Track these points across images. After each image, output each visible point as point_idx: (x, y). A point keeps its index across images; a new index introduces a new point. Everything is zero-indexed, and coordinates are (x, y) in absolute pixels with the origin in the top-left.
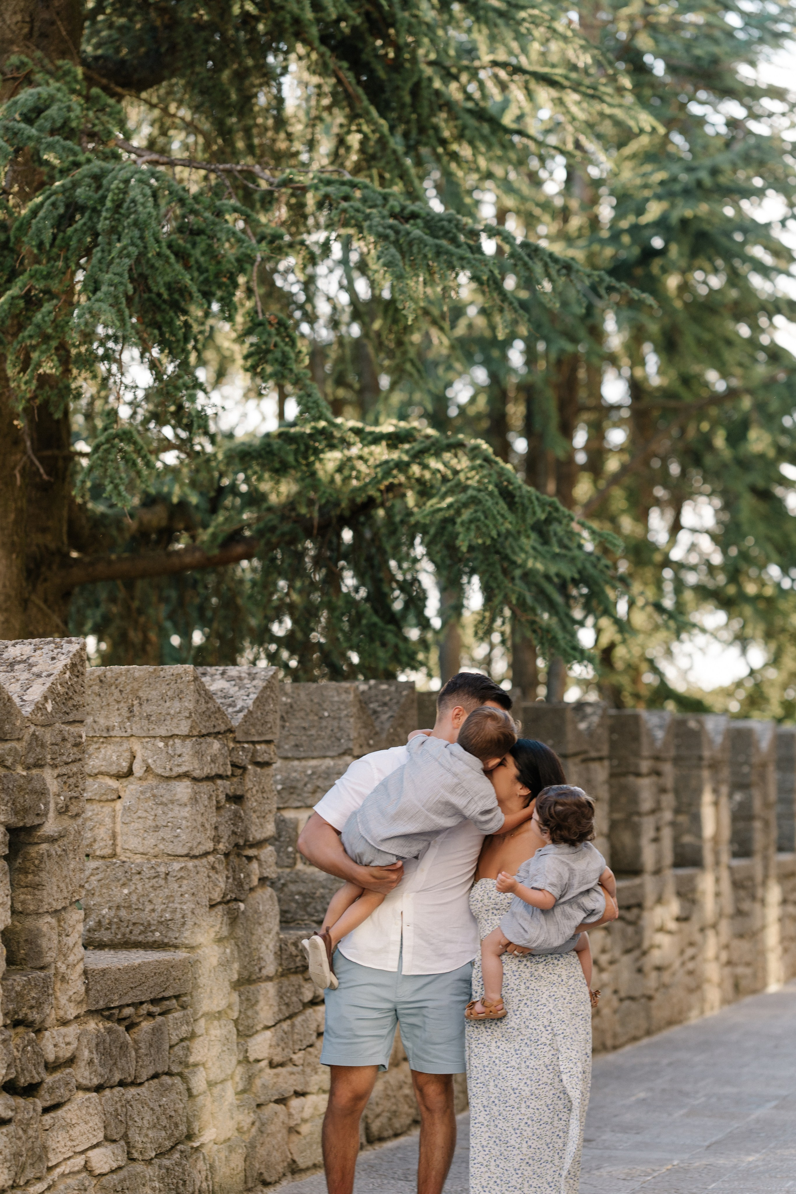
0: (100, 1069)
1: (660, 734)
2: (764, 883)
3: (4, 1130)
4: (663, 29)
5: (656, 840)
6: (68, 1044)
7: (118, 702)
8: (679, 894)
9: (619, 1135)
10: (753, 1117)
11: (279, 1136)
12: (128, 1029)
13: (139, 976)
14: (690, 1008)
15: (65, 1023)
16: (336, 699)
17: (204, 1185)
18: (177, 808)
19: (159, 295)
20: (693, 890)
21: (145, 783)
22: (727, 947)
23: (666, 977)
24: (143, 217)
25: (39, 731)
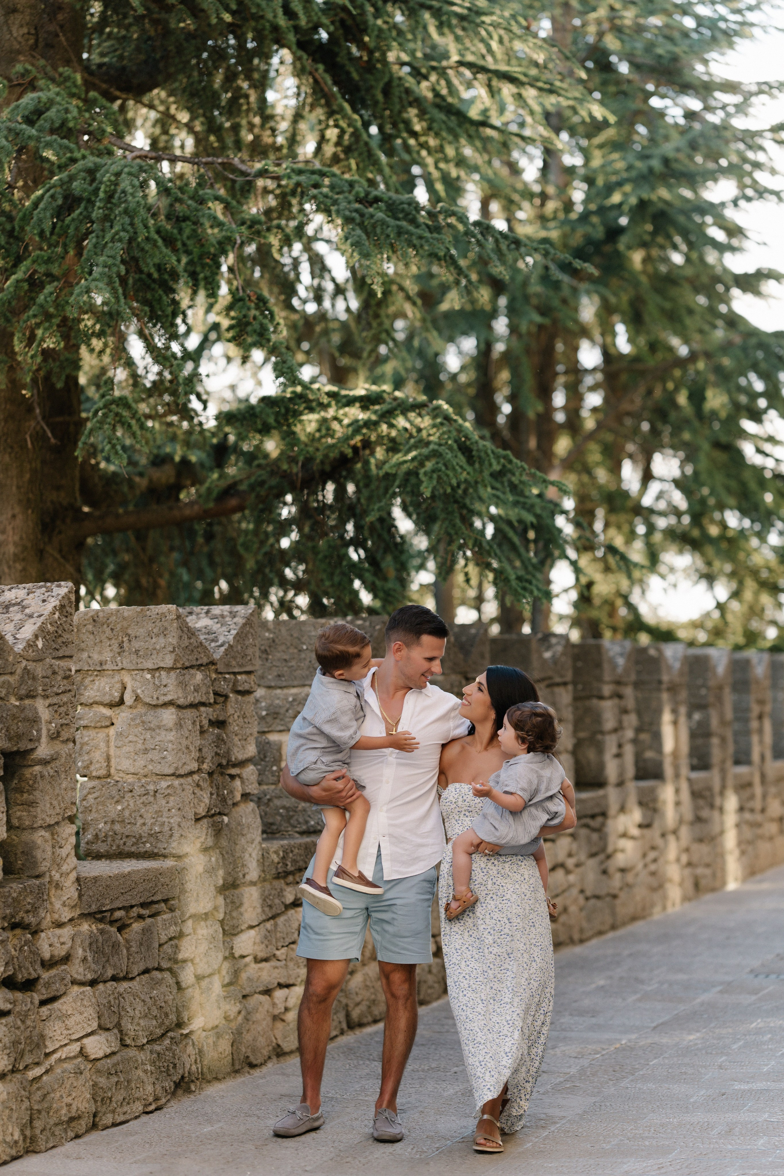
0: (93, 966)
1: (621, 661)
2: (722, 793)
3: (3, 1021)
4: (628, 31)
5: (618, 756)
6: (63, 944)
7: (110, 639)
8: (641, 804)
9: (577, 1018)
10: (699, 1000)
11: (265, 1023)
12: (120, 930)
13: (129, 882)
14: (653, 905)
15: (60, 925)
16: (313, 633)
17: (194, 1068)
18: (163, 733)
19: (150, 275)
20: (655, 800)
21: (135, 711)
22: (687, 850)
23: (630, 878)
24: (132, 205)
25: (31, 666)
